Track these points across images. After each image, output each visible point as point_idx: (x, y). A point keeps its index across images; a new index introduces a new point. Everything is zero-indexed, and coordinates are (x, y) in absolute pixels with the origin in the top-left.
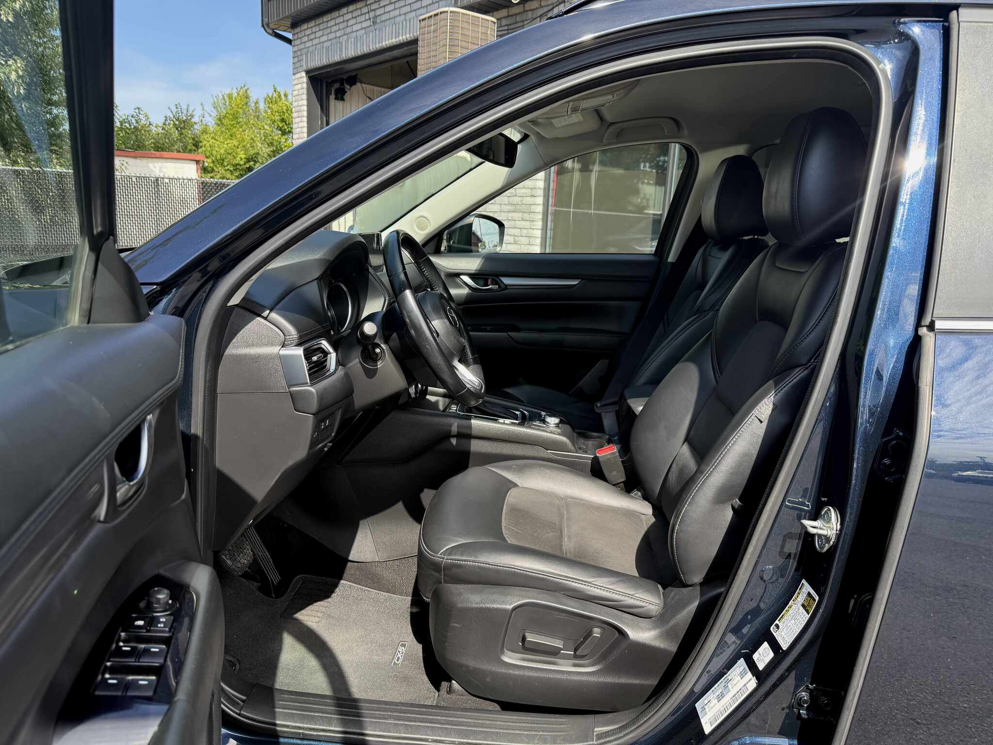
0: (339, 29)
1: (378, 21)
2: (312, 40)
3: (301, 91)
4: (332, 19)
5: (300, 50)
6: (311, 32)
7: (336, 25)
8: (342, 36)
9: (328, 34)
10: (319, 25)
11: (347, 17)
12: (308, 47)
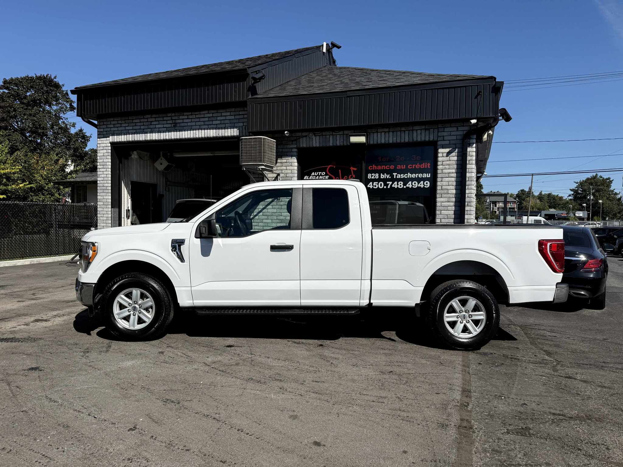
0: (143, 125)
1: (178, 125)
2: (118, 127)
3: (106, 154)
4: (136, 119)
5: (106, 131)
6: (117, 123)
7: (140, 122)
8: (146, 129)
9: (133, 126)
10: (124, 120)
11: (149, 120)
12: (114, 131)
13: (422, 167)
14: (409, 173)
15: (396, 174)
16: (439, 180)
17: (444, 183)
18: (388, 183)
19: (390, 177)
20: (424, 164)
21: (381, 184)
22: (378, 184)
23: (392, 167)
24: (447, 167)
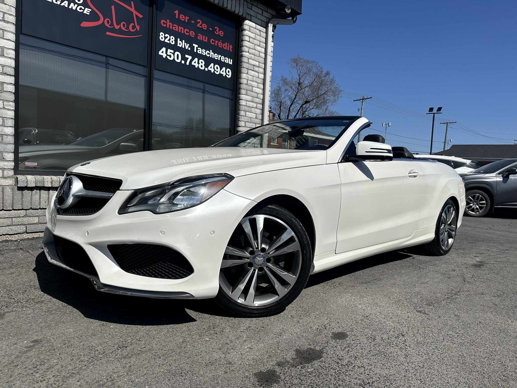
13: (224, 48)
14: (211, 51)
15: (197, 46)
16: (244, 70)
17: (250, 78)
18: (187, 56)
19: (189, 49)
20: (226, 43)
21: (178, 55)
22: (174, 54)
23: (192, 34)
24: (253, 56)
